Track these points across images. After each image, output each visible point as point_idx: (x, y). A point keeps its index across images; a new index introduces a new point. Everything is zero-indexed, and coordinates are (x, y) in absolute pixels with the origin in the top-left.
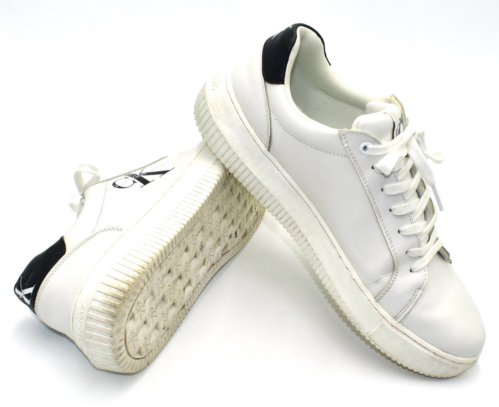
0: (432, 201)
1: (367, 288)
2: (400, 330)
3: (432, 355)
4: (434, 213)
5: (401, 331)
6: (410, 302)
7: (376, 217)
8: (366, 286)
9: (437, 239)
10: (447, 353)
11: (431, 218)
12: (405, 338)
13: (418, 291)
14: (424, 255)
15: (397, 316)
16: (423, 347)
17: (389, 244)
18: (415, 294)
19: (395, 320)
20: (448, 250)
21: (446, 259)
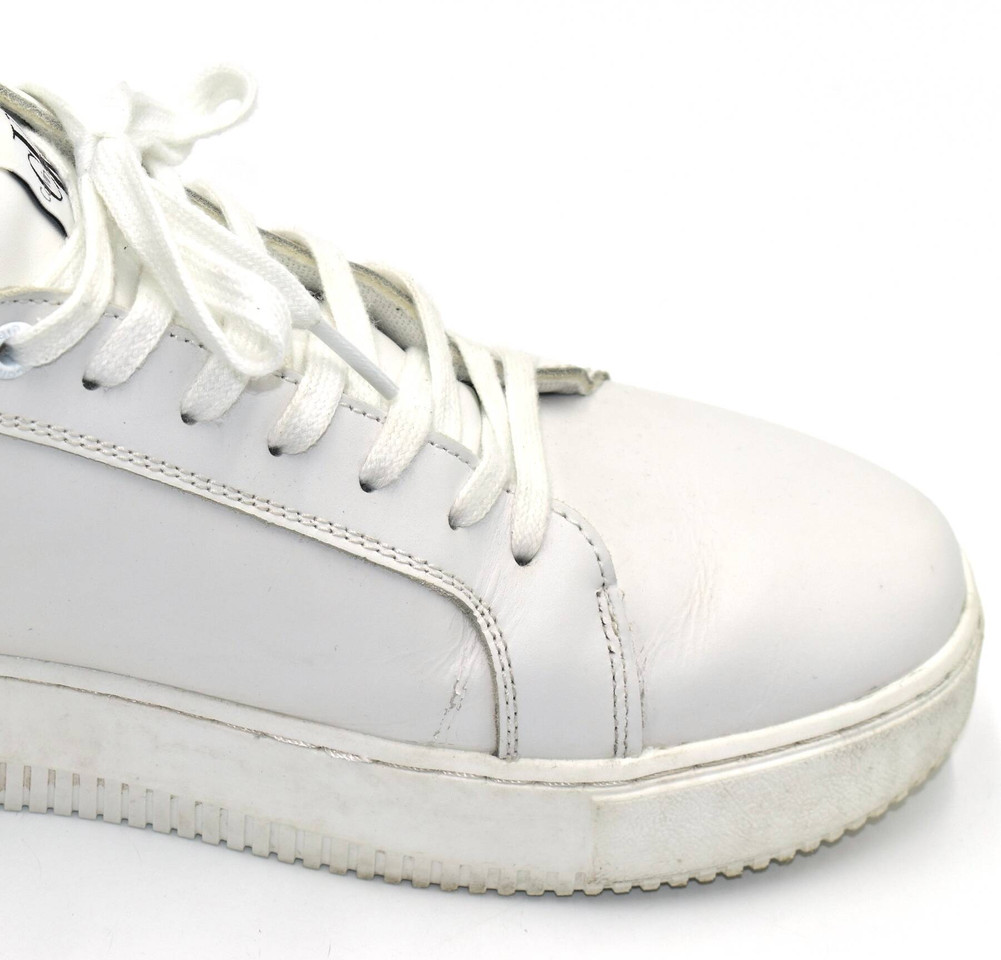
0: (367, 270)
1: (443, 746)
2: (667, 773)
3: (839, 743)
4: (409, 299)
5: (676, 771)
6: (617, 659)
7: (253, 517)
8: (431, 745)
9: (499, 365)
10: (874, 689)
11: (416, 319)
12: (709, 777)
13: (603, 600)
14: (513, 470)
15: (621, 740)
16: (788, 746)
17: (373, 557)
18: (607, 620)
19: (625, 756)
20: (563, 364)
21: (582, 389)
